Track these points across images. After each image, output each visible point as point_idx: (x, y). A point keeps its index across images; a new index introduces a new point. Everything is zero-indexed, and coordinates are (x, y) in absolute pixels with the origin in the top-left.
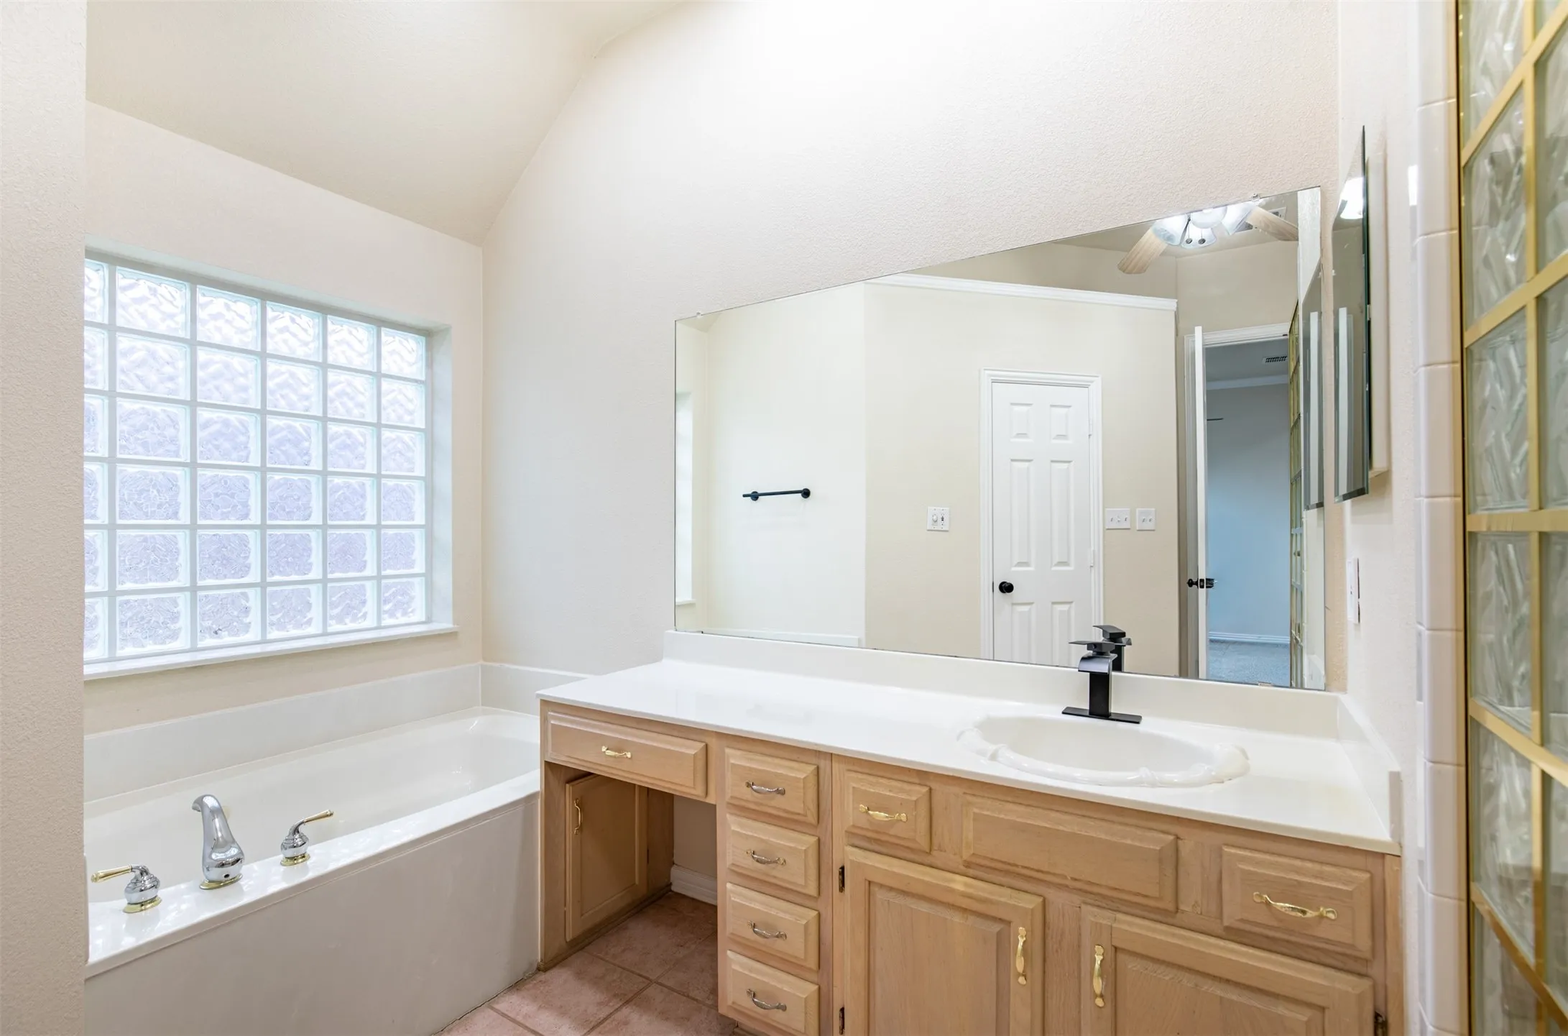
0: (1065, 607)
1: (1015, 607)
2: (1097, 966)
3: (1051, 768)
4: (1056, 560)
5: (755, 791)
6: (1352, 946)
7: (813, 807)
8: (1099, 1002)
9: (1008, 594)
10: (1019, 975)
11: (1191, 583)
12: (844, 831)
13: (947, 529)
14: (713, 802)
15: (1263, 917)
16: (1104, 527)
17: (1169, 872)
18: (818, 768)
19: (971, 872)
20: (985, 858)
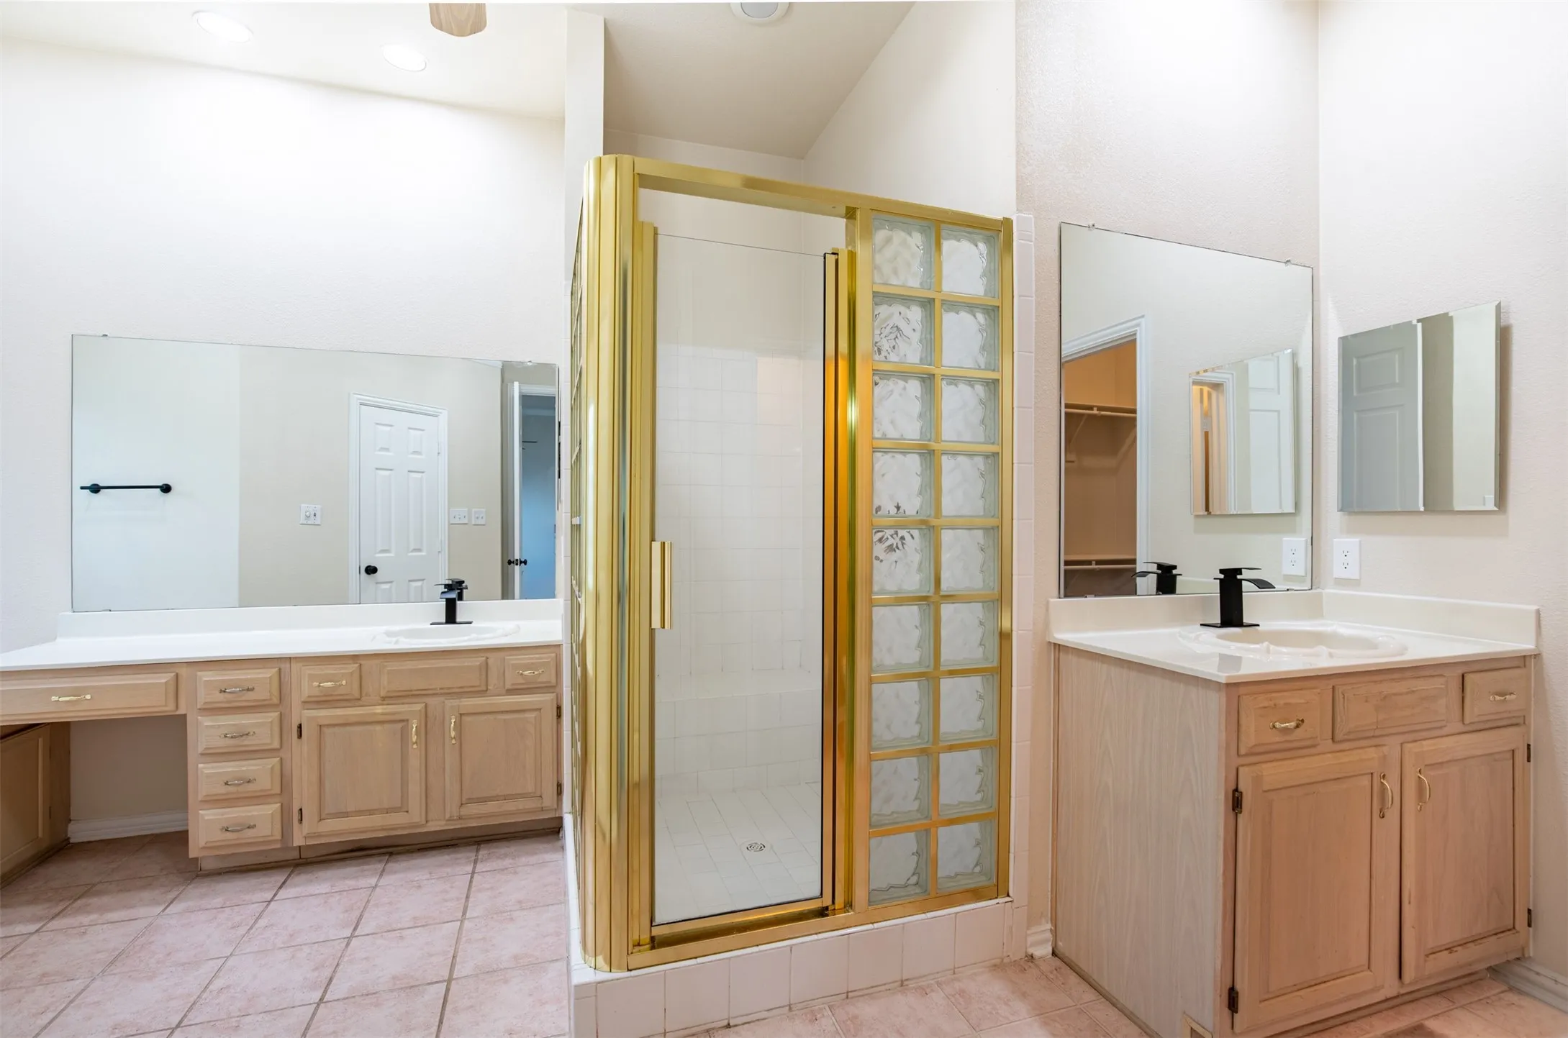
0: (419, 584)
1: (379, 585)
2: (452, 725)
3: (427, 641)
4: (412, 547)
5: (229, 693)
6: (550, 682)
7: (276, 693)
8: (454, 741)
9: (372, 575)
10: (414, 743)
11: (510, 562)
12: (300, 702)
13: (319, 523)
14: (183, 713)
15: (521, 681)
16: (449, 522)
17: (484, 673)
18: (280, 669)
19: (385, 702)
20: (395, 691)
